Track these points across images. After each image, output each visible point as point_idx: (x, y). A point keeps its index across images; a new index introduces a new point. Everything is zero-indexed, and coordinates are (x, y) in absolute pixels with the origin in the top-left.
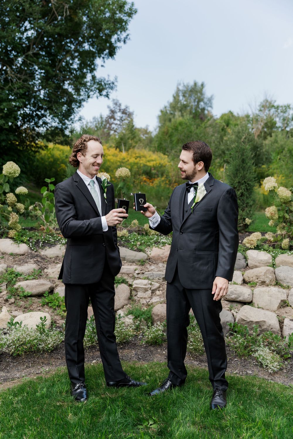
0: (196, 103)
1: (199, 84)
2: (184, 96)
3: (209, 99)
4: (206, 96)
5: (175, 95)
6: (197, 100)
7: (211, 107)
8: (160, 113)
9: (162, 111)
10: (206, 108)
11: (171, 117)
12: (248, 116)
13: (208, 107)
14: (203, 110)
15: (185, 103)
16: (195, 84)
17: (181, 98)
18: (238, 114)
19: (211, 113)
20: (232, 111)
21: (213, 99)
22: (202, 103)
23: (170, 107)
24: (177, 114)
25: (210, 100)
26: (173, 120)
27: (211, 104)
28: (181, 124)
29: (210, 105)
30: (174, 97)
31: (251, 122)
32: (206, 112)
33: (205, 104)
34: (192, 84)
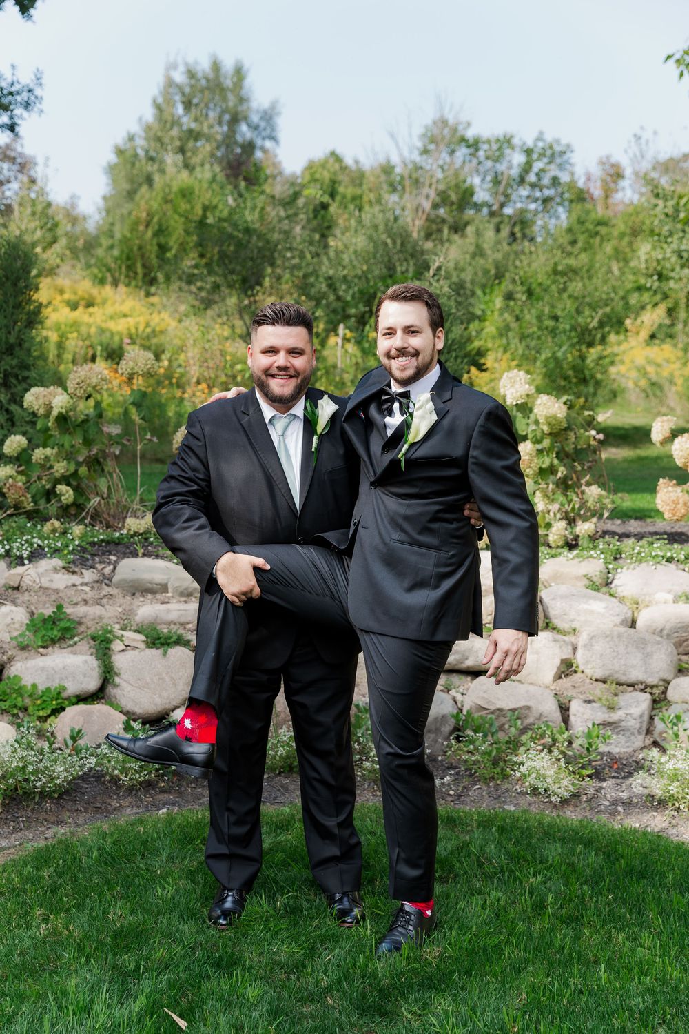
0: (225, 128)
1: (228, 65)
2: (188, 105)
3: (265, 112)
4: (254, 104)
5: (160, 100)
6: (227, 117)
7: (273, 138)
8: (113, 158)
9: (120, 152)
10: (259, 142)
11: (151, 168)
12: (387, 169)
13: (263, 139)
14: (249, 147)
15: (193, 125)
16: (216, 66)
17: (180, 110)
18: (357, 162)
19: (276, 156)
20: (338, 151)
21: (279, 114)
22: (244, 128)
23: (145, 139)
24: (171, 159)
25: (269, 117)
26: (157, 178)
27: (273, 130)
28: (186, 194)
29: (268, 131)
30: (159, 108)
31: (399, 188)
32: (259, 154)
33: (256, 128)
34: (204, 66)
